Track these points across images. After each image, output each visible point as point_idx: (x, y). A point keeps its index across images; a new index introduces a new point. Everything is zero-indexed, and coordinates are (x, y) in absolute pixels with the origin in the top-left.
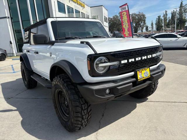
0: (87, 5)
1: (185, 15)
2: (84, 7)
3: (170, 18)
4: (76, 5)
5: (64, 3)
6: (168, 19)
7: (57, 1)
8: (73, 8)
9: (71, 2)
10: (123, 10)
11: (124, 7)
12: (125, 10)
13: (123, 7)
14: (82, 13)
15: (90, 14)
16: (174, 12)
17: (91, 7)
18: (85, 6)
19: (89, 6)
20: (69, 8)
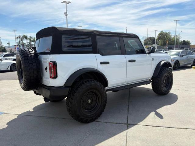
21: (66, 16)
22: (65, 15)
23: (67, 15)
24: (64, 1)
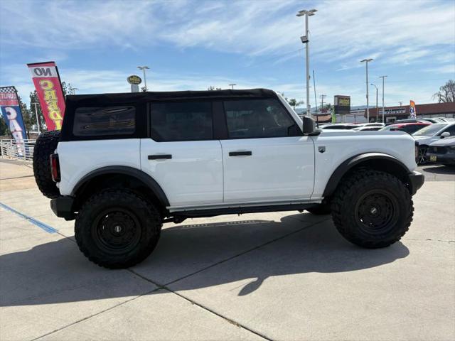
10: (43, 76)
11: (45, 68)
12: (48, 76)
13: (40, 68)
21: (305, 44)
22: (303, 42)
23: (307, 41)
24: (300, 12)
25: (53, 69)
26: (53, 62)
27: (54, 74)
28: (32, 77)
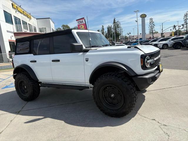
0: (33, 17)
1: (118, 29)
2: (30, 18)
3: (107, 32)
4: (23, 16)
5: (10, 13)
6: (105, 33)
7: (4, 11)
8: (20, 19)
9: (17, 12)
10: (81, 24)
11: (81, 20)
12: (82, 23)
13: (80, 21)
14: (29, 24)
15: (37, 25)
16: (109, 27)
17: (37, 19)
18: (32, 17)
19: (35, 18)
20: (16, 18)
25: (84, 21)
26: (84, 18)
27: (84, 22)
28: (77, 24)
